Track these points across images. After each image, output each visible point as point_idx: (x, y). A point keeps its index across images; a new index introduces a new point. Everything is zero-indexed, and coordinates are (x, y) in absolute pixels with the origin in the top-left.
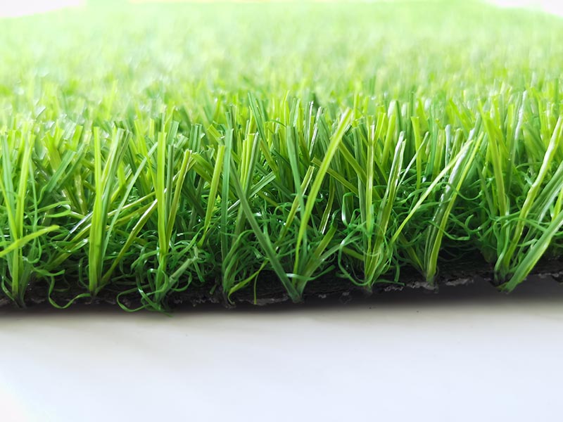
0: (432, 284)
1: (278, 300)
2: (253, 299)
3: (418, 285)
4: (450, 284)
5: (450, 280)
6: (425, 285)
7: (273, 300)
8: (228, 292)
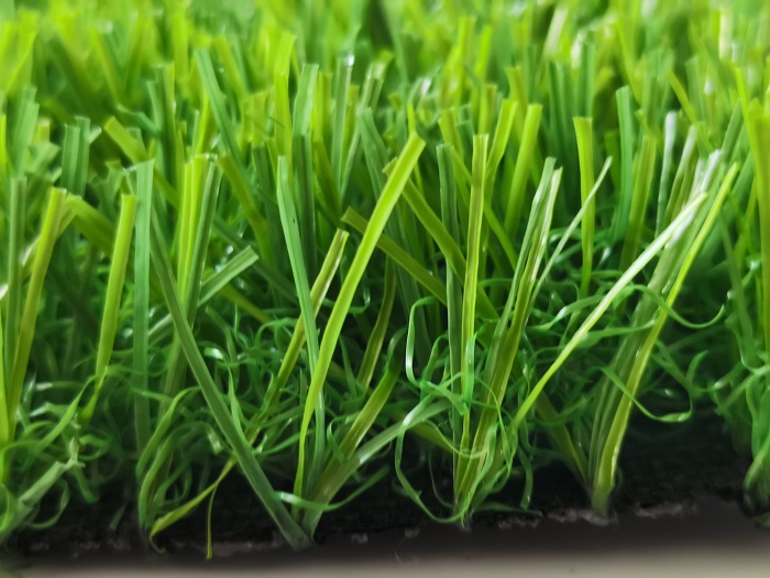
0: (604, 513)
1: (260, 547)
2: (204, 543)
3: (572, 515)
4: (643, 513)
5: (646, 506)
6: (588, 516)
7: (249, 545)
8: (150, 529)
